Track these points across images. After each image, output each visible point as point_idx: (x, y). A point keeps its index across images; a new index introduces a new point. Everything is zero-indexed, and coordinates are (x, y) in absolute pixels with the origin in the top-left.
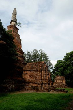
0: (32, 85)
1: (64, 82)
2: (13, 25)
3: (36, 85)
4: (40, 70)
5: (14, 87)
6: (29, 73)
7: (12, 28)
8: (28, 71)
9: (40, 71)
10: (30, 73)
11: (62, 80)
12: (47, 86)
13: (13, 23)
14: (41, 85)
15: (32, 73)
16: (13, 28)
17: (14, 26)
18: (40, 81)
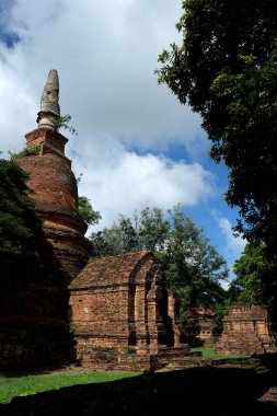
0: (97, 343)
1: (262, 328)
2: (43, 130)
3: (109, 344)
4: (124, 285)
5: (19, 352)
6: (88, 297)
7: (40, 139)
8: (85, 289)
9: (126, 288)
10: (94, 296)
11: (255, 322)
12: (151, 346)
13: (44, 120)
14: (126, 344)
15: (100, 298)
16: (44, 138)
17: (49, 132)
18: (124, 329)
